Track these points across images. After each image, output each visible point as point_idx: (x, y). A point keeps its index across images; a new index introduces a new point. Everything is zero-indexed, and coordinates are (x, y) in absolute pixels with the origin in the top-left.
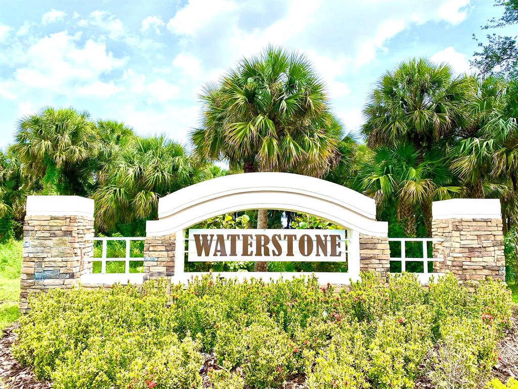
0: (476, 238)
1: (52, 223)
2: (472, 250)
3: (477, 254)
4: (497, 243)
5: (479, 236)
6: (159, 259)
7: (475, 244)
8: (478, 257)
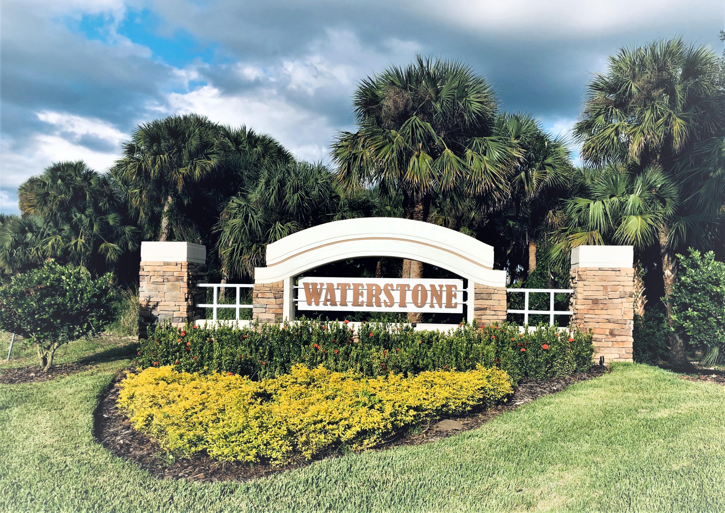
0: (602, 288)
1: (165, 268)
2: (595, 302)
3: (601, 306)
4: (626, 294)
5: (605, 287)
6: (268, 306)
7: (600, 295)
8: (602, 309)
